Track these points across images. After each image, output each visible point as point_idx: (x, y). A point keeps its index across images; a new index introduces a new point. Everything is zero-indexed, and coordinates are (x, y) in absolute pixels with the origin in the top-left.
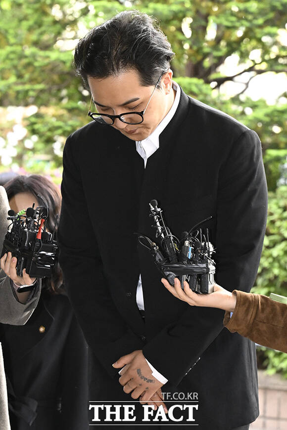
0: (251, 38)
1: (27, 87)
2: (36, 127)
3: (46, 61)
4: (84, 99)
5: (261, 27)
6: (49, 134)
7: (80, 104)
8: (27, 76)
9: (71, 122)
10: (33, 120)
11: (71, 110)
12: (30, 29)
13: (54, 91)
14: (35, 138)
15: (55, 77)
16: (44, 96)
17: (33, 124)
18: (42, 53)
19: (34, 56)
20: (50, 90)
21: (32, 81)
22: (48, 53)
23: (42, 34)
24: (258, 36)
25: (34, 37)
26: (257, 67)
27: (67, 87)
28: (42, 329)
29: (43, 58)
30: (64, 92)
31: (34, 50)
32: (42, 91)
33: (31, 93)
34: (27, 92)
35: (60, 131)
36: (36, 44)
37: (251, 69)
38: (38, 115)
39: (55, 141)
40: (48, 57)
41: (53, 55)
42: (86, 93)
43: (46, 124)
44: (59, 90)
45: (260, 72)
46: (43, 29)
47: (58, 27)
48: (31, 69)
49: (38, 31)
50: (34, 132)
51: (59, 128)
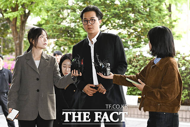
0: (108, 21)
1: (55, 34)
2: (57, 43)
3: (59, 27)
4: (68, 36)
5: (111, 18)
6: (60, 45)
7: (67, 38)
8: (55, 31)
9: (65, 42)
10: (56, 42)
11: (65, 39)
12: (55, 20)
13: (61, 34)
14: (57, 46)
15: (61, 31)
16: (59, 36)
17: (56, 43)
18: (58, 25)
19: (56, 26)
20: (60, 34)
21: (56, 32)
22: (59, 25)
23: (58, 21)
24: (110, 20)
25: (56, 22)
26: (110, 28)
27: (64, 34)
28: (74, 91)
29: (58, 27)
30: (63, 35)
31: (56, 25)
32: (58, 35)
33: (56, 35)
34: (55, 35)
35: (63, 44)
36: (57, 23)
37: (109, 28)
38: (57, 41)
39: (61, 47)
40: (59, 26)
41: (61, 26)
42: (69, 35)
43: (59, 43)
44: (62, 34)
45: (110, 29)
46: (58, 20)
47: (62, 20)
48: (55, 29)
49: (57, 21)
50: (57, 45)
51: (63, 43)
